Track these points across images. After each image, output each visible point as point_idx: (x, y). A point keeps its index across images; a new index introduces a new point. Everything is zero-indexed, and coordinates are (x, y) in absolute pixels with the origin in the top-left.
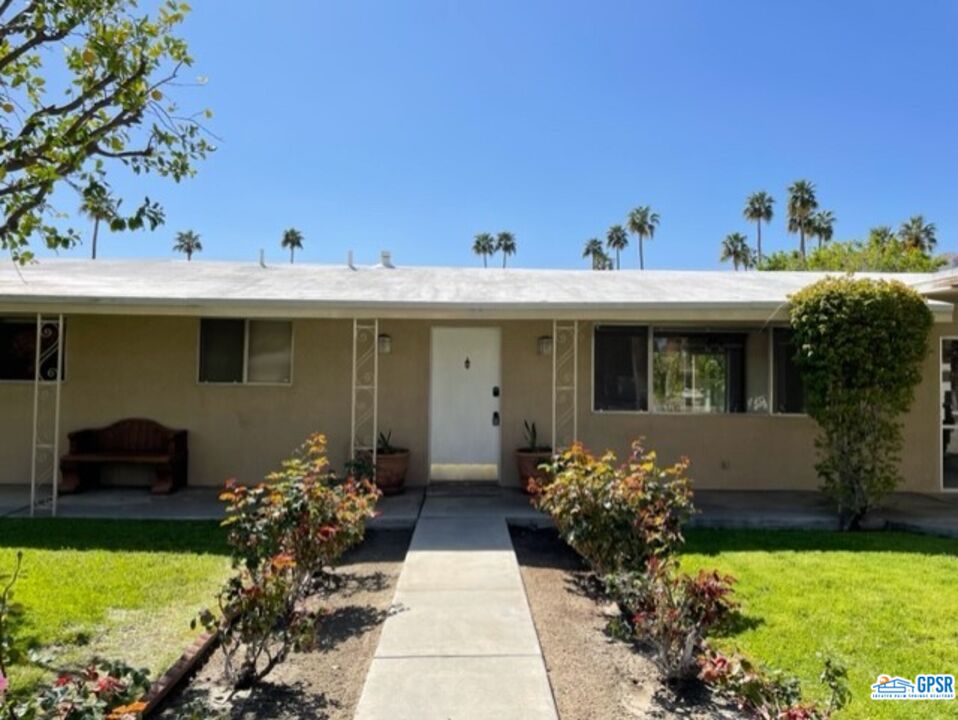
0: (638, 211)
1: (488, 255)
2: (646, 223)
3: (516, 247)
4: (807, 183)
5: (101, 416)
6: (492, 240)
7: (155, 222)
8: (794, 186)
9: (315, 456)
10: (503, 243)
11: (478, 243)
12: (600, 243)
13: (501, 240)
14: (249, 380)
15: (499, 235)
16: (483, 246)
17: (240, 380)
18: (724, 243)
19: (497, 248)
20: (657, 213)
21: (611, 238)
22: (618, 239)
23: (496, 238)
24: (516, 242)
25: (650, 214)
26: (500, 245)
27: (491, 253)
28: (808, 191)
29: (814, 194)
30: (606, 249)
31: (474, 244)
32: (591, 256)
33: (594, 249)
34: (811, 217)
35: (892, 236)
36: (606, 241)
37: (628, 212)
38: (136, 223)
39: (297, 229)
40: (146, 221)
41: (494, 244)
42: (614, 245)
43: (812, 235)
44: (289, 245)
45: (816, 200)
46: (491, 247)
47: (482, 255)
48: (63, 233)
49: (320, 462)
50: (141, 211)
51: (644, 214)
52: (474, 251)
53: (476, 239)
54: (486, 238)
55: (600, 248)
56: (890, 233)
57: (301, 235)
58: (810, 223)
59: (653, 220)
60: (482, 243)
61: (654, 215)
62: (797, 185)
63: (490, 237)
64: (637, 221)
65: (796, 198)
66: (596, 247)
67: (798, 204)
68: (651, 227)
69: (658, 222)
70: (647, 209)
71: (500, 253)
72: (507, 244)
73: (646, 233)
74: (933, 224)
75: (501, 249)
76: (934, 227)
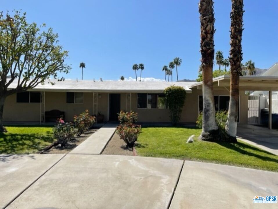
0: (176, 59)
1: (136, 70)
2: (178, 62)
3: (144, 68)
4: (221, 51)
5: (49, 109)
6: (138, 66)
7: (64, 80)
8: (217, 52)
9: (87, 113)
10: (141, 67)
11: (134, 67)
12: (167, 67)
13: (140, 66)
14: (75, 102)
15: (140, 64)
17: (74, 103)
18: (200, 67)
19: (139, 68)
20: (181, 59)
21: (170, 65)
22: (172, 66)
24: (144, 66)
25: (179, 59)
26: (140, 67)
27: (137, 70)
28: (221, 54)
29: (223, 55)
30: (169, 68)
31: (133, 67)
32: (164, 70)
33: (165, 68)
34: (223, 60)
35: (243, 66)
36: (169, 66)
37: (174, 59)
38: (61, 80)
39: (84, 63)
40: (62, 80)
41: (138, 67)
42: (171, 67)
43: (224, 65)
44: (82, 67)
45: (223, 56)
46: (137, 68)
47: (135, 70)
48: (53, 83)
49: (87, 114)
50: (62, 79)
51: (178, 59)
52: (133, 69)
53: (133, 66)
54: (136, 65)
55: (167, 68)
56: (243, 65)
57: (85, 64)
58: (222, 62)
59: (180, 61)
60: (135, 67)
61: (180, 60)
62: (218, 52)
64: (176, 61)
65: (217, 55)
66: (166, 68)
67: (218, 57)
68: (180, 63)
69: (181, 62)
70: (178, 58)
71: (140, 69)
72: (142, 67)
73: (178, 65)
74: (254, 63)
75: (140, 68)
76: (254, 64)
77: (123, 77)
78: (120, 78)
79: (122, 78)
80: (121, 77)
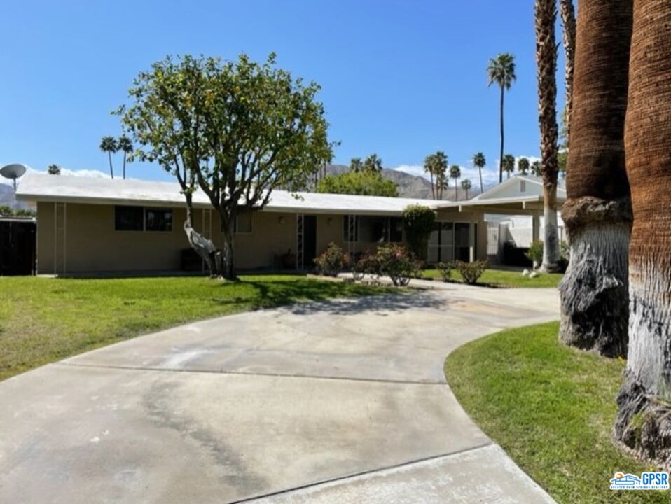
1: (112, 153)
6: (115, 142)
10: (123, 144)
11: (104, 143)
13: (122, 142)
15: (121, 139)
16: (108, 145)
19: (119, 148)
23: (118, 140)
26: (121, 146)
27: (114, 152)
31: (101, 143)
41: (117, 145)
46: (114, 147)
47: (107, 152)
52: (101, 149)
53: (102, 140)
54: (110, 140)
60: (107, 143)
63: (114, 139)
71: (121, 152)
74: (380, 159)
75: (122, 148)
76: (381, 162)
77: (55, 167)
78: (48, 169)
79: (54, 170)
80: (51, 167)
